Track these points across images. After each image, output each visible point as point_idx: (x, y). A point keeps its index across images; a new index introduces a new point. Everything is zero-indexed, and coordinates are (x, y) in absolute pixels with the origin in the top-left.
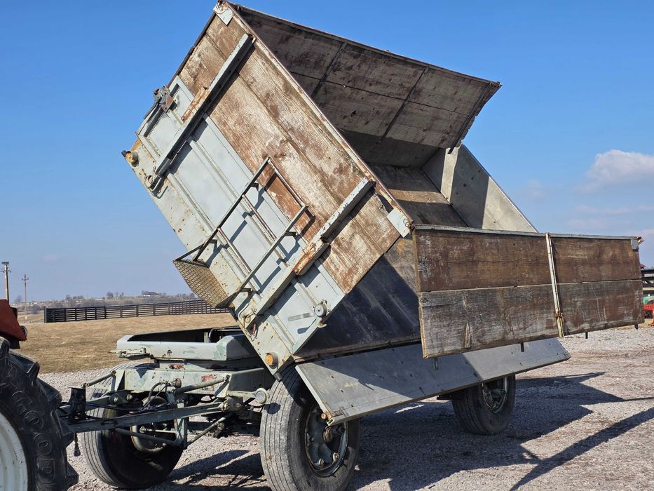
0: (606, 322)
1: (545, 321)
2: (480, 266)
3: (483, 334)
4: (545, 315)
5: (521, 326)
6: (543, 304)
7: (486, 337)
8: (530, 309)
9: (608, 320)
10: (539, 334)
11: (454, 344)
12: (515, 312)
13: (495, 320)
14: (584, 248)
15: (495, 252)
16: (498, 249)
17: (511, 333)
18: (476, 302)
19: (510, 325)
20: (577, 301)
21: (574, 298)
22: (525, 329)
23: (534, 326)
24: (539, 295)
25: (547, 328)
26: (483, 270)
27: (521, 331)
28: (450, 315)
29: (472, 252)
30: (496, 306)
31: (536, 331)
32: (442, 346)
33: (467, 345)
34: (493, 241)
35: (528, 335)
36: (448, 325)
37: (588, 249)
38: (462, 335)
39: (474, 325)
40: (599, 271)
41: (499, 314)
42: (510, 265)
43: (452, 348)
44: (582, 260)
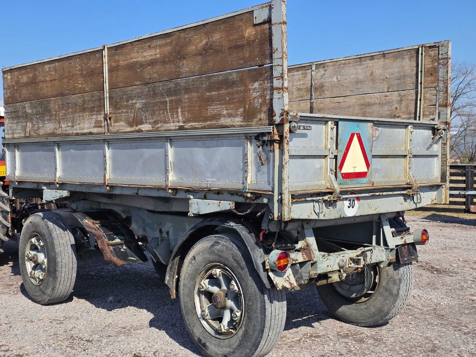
0: (181, 124)
1: (93, 121)
2: (41, 84)
3: (39, 128)
4: (94, 117)
5: (70, 124)
6: (93, 107)
7: (40, 131)
8: (79, 112)
9: (184, 122)
10: (86, 131)
11: (19, 133)
12: (65, 115)
13: (47, 120)
14: (155, 48)
15: (53, 73)
16: (56, 71)
17: (60, 129)
18: (35, 108)
19: (60, 123)
20: (136, 103)
21: (132, 100)
22: (73, 126)
23: (82, 125)
24: (90, 100)
25: (94, 127)
26: (43, 88)
27: (69, 128)
28: (18, 117)
29: (35, 78)
30: (49, 111)
31: (83, 129)
32: (13, 133)
33: (27, 134)
34: (52, 65)
35: (75, 132)
36: (17, 123)
37: (161, 46)
38: (24, 129)
39: (32, 123)
40: (179, 67)
41: (51, 116)
42: (65, 80)
43: (19, 135)
44: (151, 60)
